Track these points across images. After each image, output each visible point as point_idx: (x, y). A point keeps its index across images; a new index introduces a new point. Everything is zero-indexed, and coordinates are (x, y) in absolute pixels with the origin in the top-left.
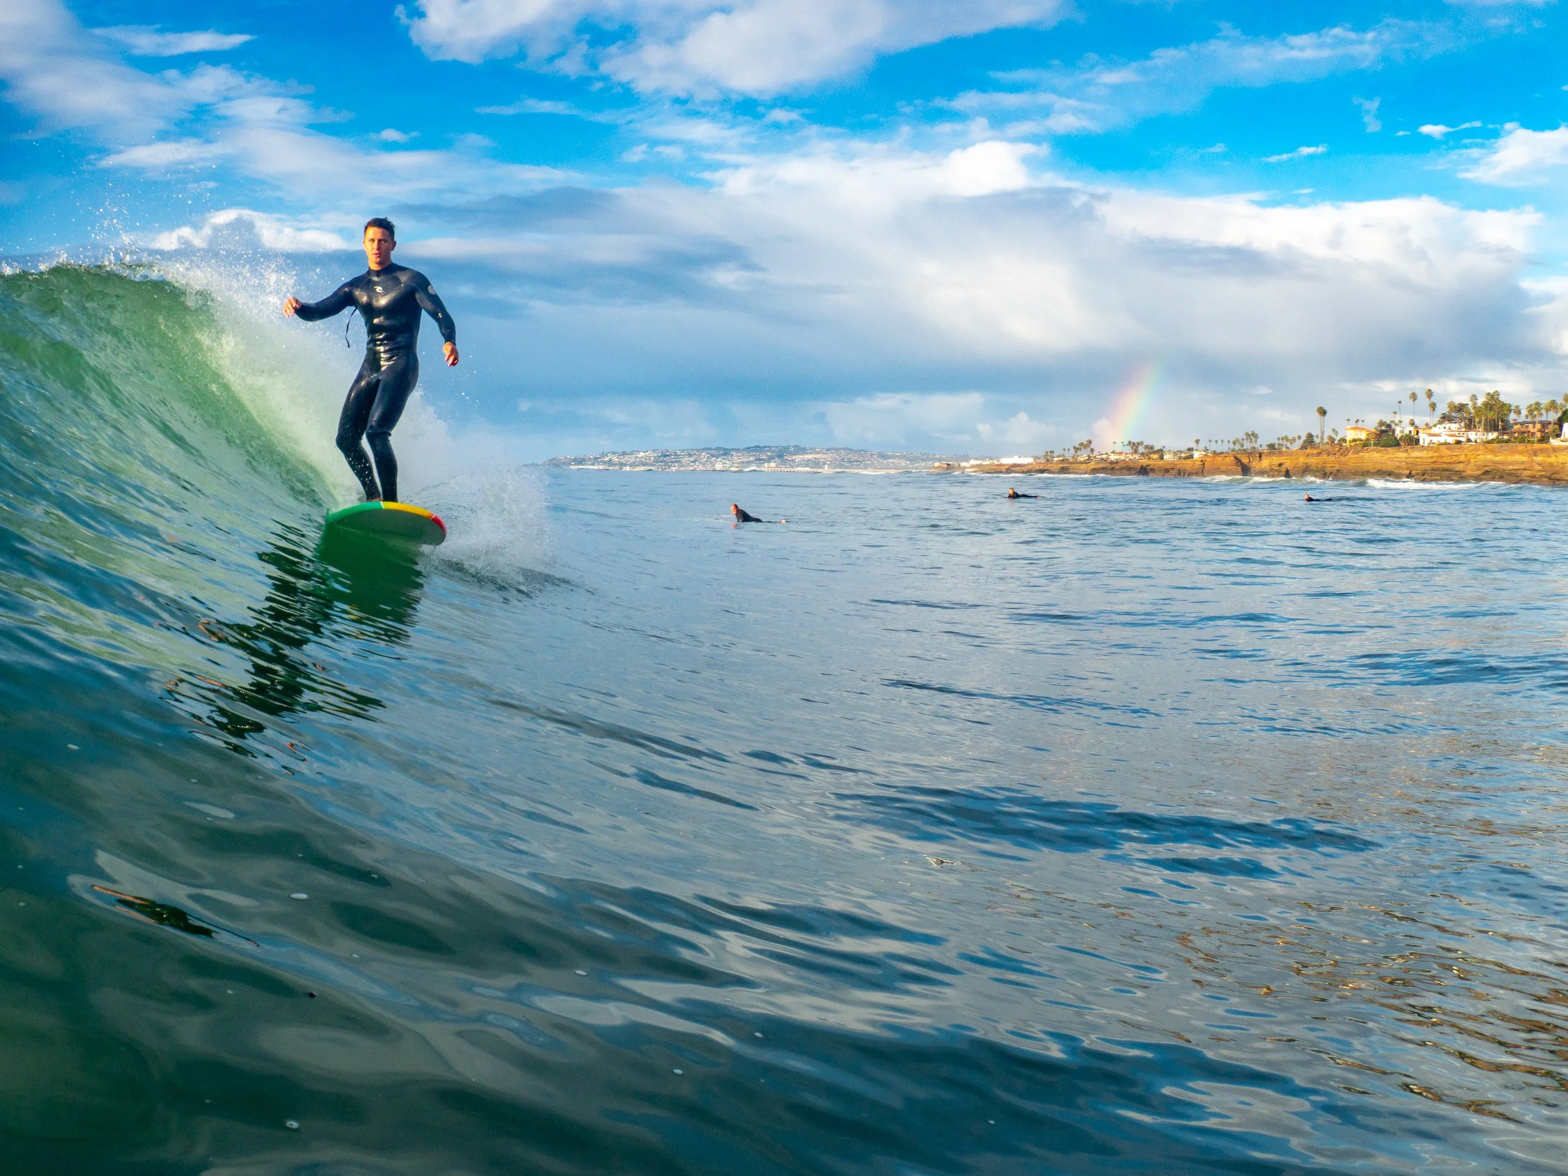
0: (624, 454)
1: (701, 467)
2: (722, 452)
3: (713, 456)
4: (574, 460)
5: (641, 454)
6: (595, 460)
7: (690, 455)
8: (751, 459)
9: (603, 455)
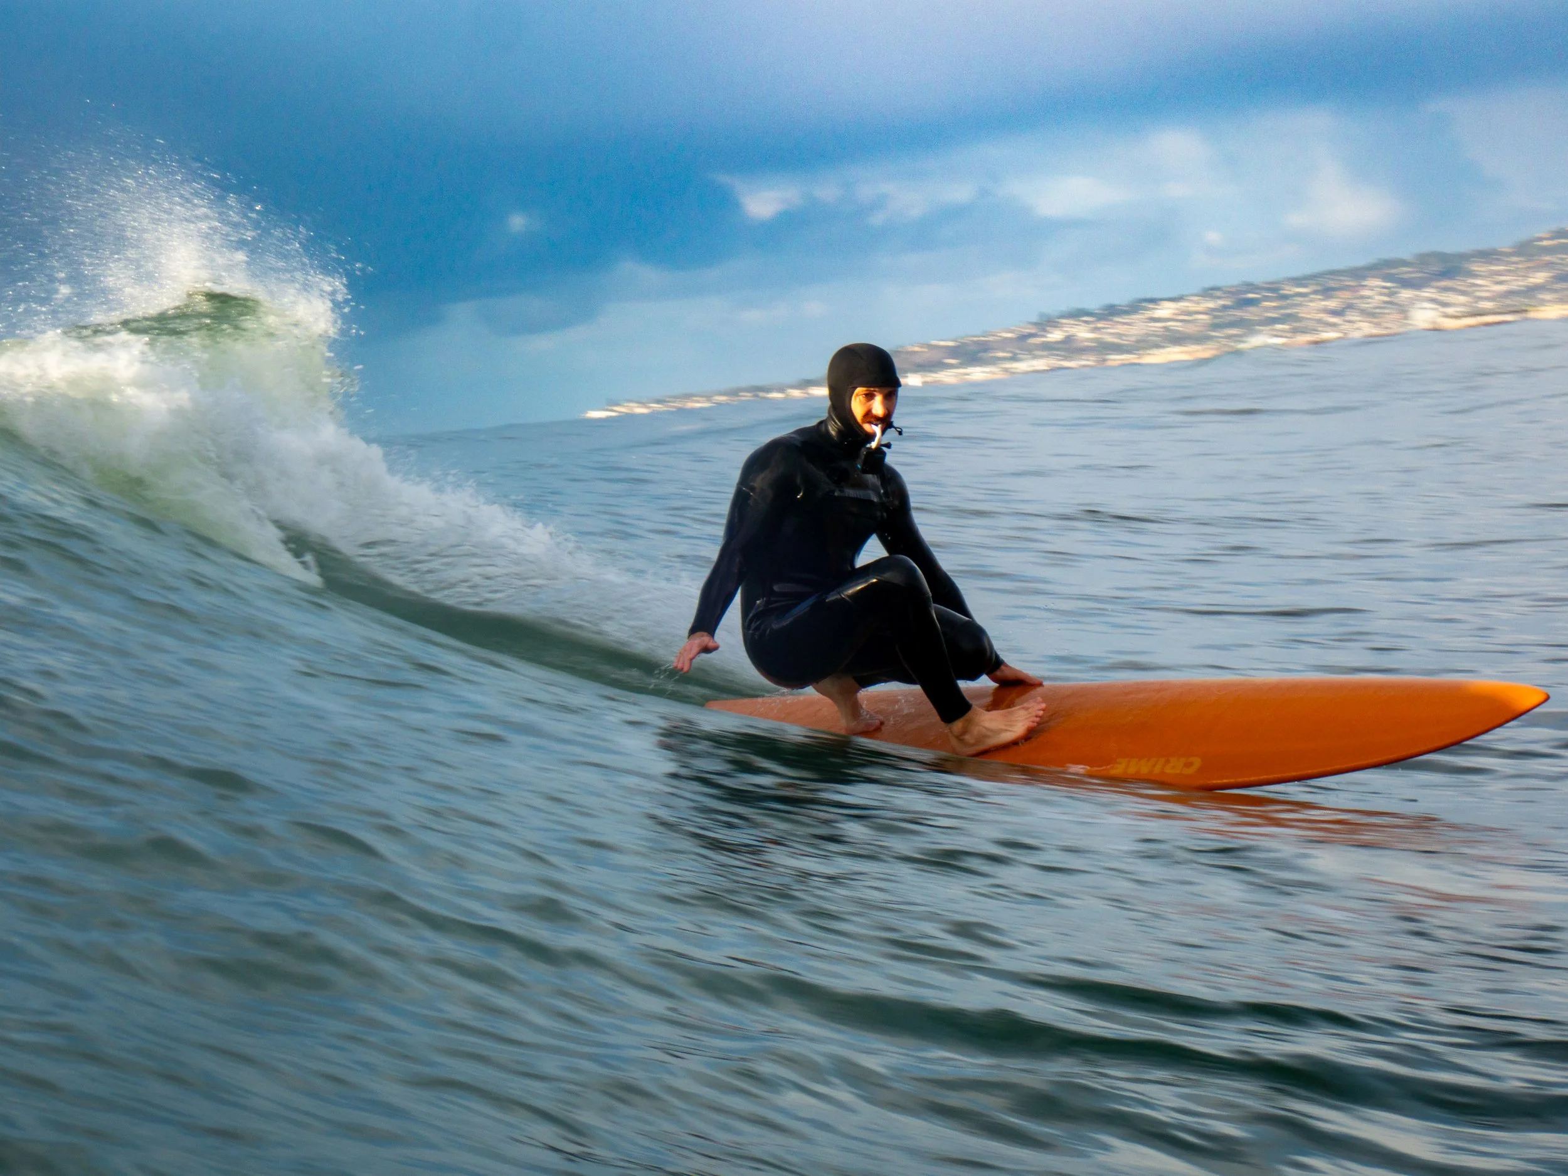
0: (1111, 312)
1: (1366, 328)
2: (1436, 268)
3: (1407, 284)
4: (954, 352)
5: (1165, 310)
6: (1022, 344)
7: (1327, 292)
8: (1540, 277)
9: (1047, 322)
